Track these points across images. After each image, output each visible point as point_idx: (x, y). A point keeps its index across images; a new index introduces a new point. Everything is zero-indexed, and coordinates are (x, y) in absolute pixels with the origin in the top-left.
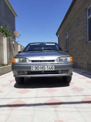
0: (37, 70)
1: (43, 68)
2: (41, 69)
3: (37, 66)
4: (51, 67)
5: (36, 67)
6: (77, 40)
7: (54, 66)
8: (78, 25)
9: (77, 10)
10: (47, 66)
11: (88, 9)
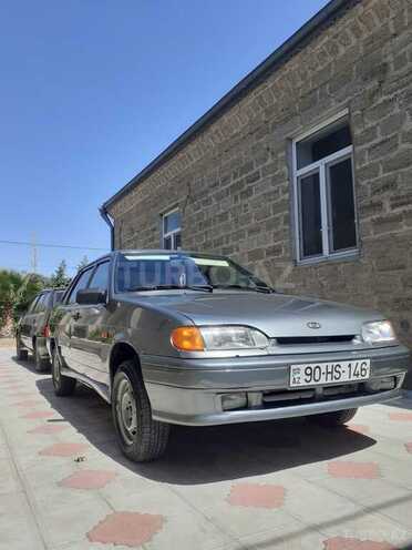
0: (313, 382)
1: (335, 373)
2: (329, 376)
3: (313, 366)
4: (359, 369)
5: (309, 371)
6: (238, 250)
7: (368, 361)
8: (248, 193)
9: (237, 134)
10: (348, 363)
11: (298, 140)
